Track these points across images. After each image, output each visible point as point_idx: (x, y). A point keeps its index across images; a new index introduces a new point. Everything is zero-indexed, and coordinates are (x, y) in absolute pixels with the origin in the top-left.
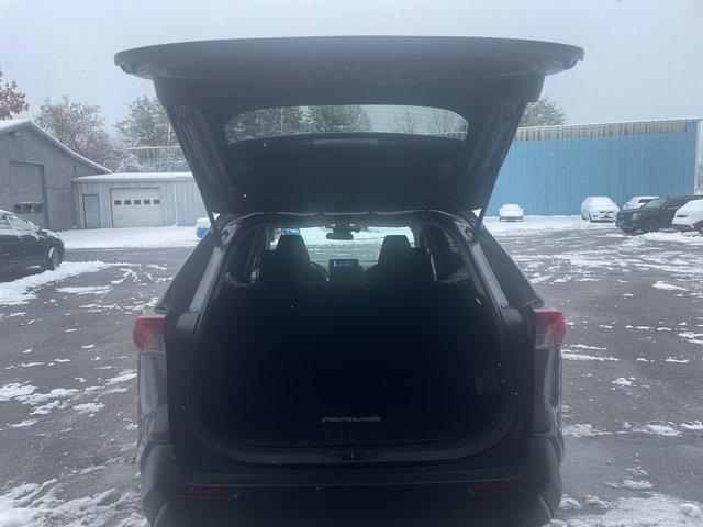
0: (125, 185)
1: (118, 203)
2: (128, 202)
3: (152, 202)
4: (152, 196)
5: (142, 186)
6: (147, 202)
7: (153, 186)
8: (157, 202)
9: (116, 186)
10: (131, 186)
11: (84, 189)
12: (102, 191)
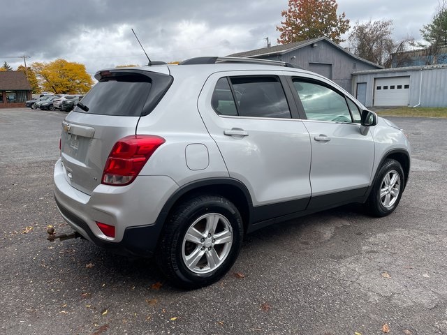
1: (379, 88)
2: (386, 88)
3: (403, 87)
4: (403, 82)
5: (397, 75)
6: (399, 87)
7: (405, 74)
8: (406, 87)
10: (390, 75)
11: (359, 80)
12: (369, 80)
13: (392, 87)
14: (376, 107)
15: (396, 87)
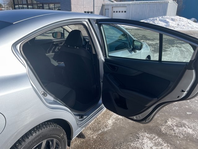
0: (117, 6)
1: (114, 12)
2: (117, 12)
4: (124, 10)
5: (121, 6)
6: (122, 12)
7: (125, 6)
8: (125, 12)
9: (114, 6)
10: (118, 6)
11: (106, 7)
12: (110, 8)
13: (120, 12)
15: (121, 12)
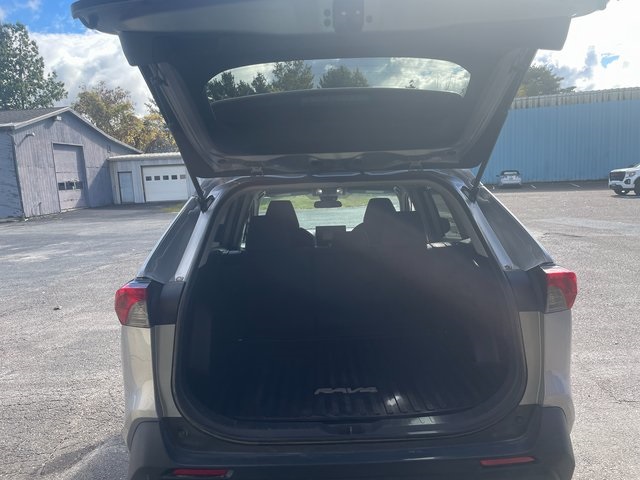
0: (154, 162)
1: (149, 179)
2: (157, 178)
3: (179, 177)
4: (178, 171)
5: (169, 162)
6: (174, 177)
7: (179, 162)
8: (183, 177)
9: (147, 163)
10: (160, 163)
11: (119, 167)
13: (166, 178)
14: (149, 203)
15: (170, 177)
